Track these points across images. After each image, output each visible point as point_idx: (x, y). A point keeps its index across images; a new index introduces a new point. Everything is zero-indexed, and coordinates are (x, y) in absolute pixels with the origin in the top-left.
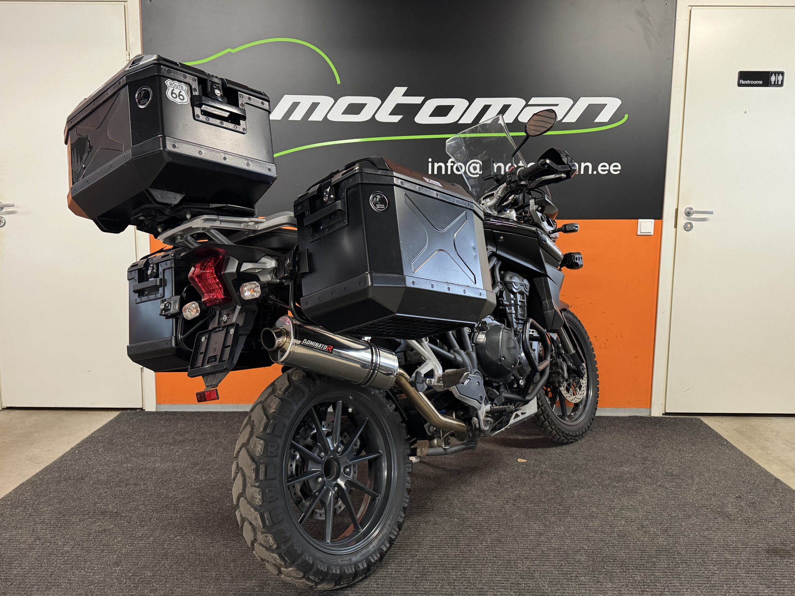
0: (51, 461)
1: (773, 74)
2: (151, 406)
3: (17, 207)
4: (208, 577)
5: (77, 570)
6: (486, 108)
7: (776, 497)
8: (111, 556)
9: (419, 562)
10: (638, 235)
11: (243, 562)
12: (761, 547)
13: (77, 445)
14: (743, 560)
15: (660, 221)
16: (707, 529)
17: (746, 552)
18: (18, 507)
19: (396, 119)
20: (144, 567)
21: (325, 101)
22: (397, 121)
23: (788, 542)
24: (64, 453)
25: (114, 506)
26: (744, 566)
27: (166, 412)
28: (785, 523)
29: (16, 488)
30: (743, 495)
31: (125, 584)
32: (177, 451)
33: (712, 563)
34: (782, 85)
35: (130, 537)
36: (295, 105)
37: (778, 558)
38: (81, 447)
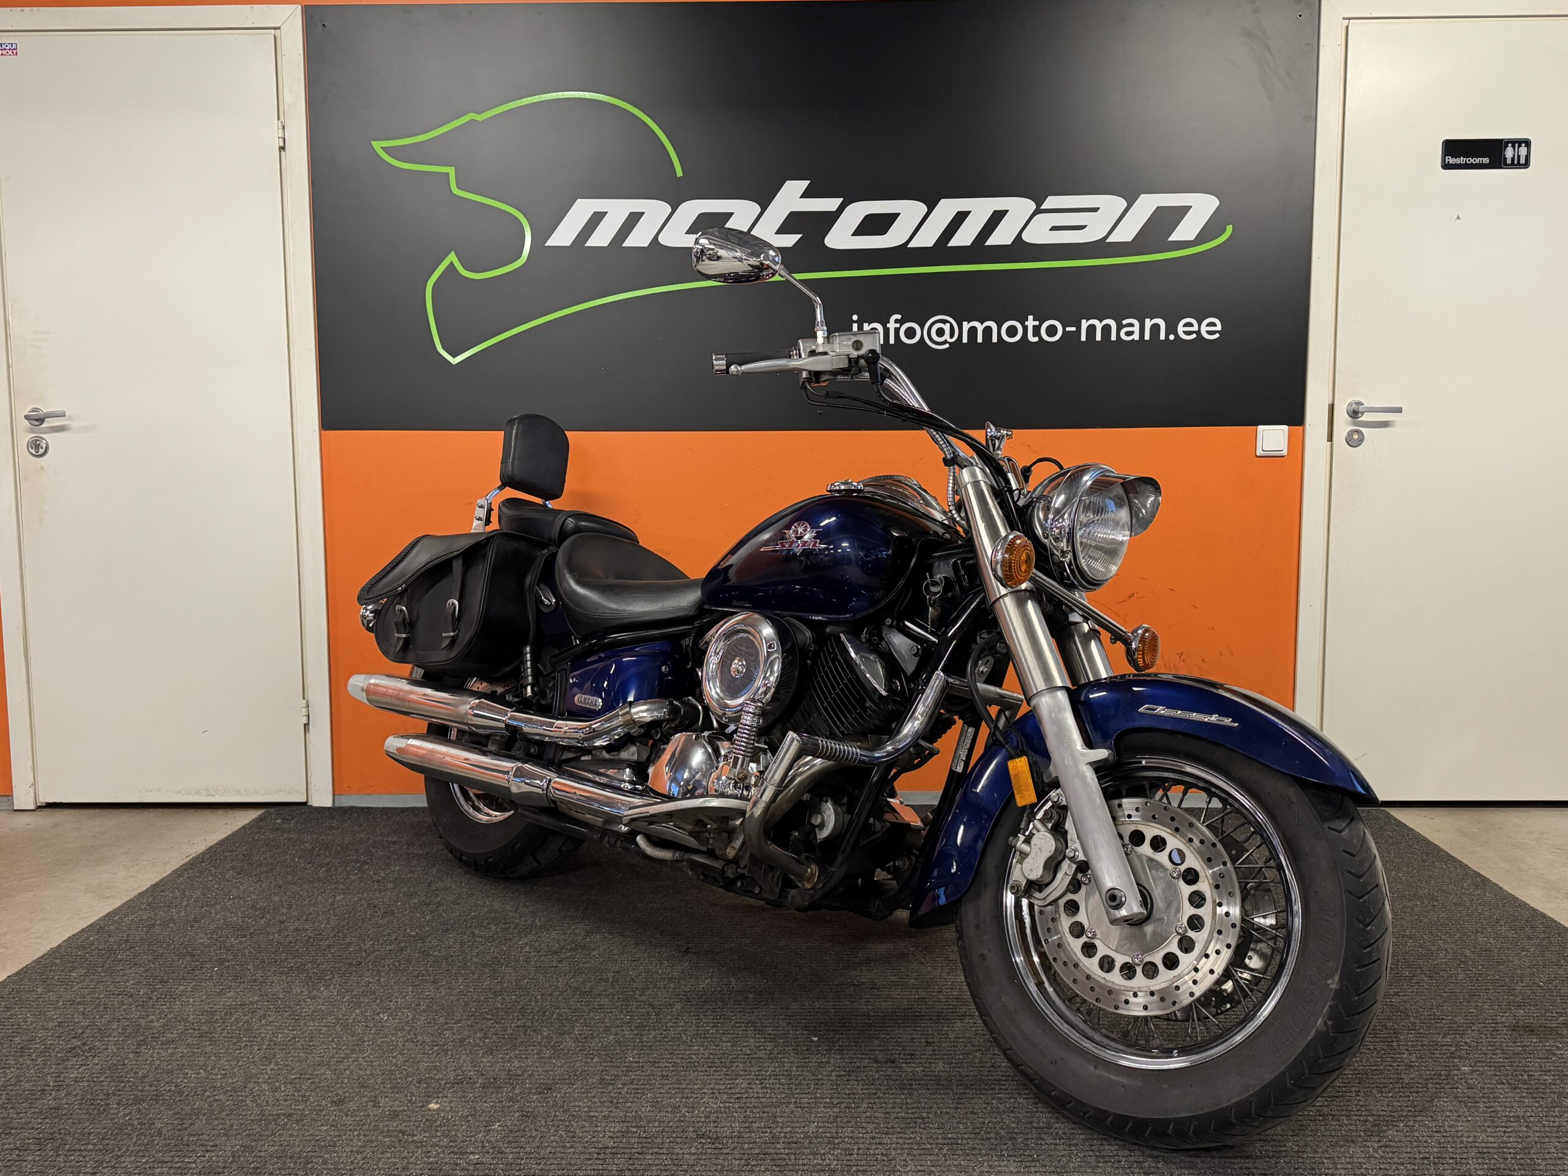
0: (136, 893)
1: (1510, 145)
2: (323, 798)
3: (71, 418)
4: (442, 1079)
5: (192, 1070)
6: (960, 218)
7: (1530, 938)
8: (256, 1048)
9: (843, 1050)
10: (1257, 456)
11: (507, 1054)
12: (1503, 1023)
13: (184, 865)
14: (1466, 1043)
15: (1300, 428)
16: (1397, 994)
17: (1473, 1030)
18: (74, 968)
19: (790, 240)
20: (319, 1065)
21: (654, 210)
22: (790, 245)
23: (1555, 1015)
24: (161, 878)
25: (258, 966)
26: (1467, 1054)
27: (352, 807)
28: (1550, 981)
29: (70, 937)
30: (1469, 936)
31: (283, 1092)
32: (374, 874)
33: (1407, 1050)
34: (1526, 165)
35: (290, 1015)
36: (597, 218)
37: (1535, 1040)
38: (191, 869)
